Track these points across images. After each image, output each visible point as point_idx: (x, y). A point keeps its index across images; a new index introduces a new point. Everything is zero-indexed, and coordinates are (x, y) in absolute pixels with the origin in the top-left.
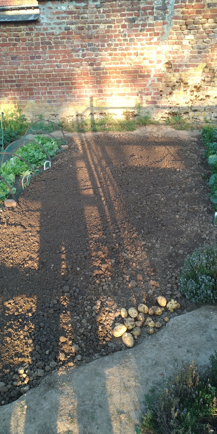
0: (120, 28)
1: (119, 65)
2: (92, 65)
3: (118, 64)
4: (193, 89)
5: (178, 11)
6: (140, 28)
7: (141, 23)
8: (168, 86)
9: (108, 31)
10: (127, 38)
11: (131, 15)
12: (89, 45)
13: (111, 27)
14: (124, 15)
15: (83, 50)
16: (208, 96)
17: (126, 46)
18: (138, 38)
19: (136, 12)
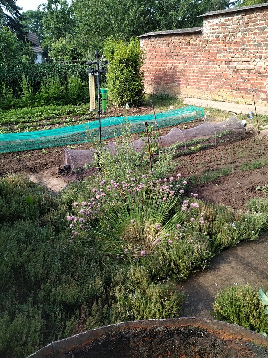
0: (252, 36)
9: (243, 38)
10: (256, 43)
11: (263, 24)
12: (229, 49)
13: (246, 34)
14: (257, 24)
15: (224, 53)
17: (254, 50)
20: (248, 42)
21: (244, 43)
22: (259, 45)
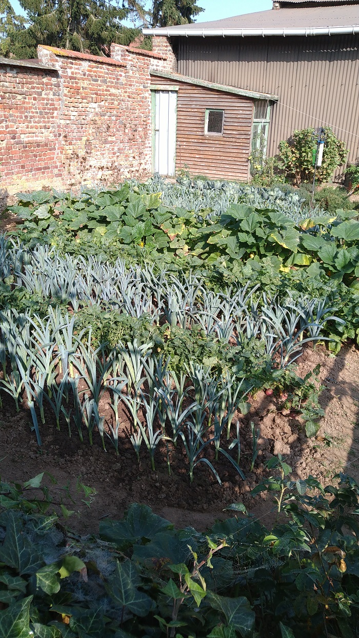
0: (32, 101)
1: (35, 138)
2: (14, 138)
3: (33, 137)
4: (82, 160)
5: (66, 90)
6: (45, 102)
7: (46, 97)
8: (67, 159)
9: (24, 103)
10: (37, 110)
11: (38, 88)
12: (11, 116)
13: (25, 98)
14: (33, 88)
15: (6, 121)
16: (91, 166)
17: (38, 119)
18: (45, 111)
19: (42, 86)
20: (30, 108)
21: (26, 108)
22: (41, 112)
